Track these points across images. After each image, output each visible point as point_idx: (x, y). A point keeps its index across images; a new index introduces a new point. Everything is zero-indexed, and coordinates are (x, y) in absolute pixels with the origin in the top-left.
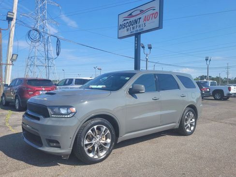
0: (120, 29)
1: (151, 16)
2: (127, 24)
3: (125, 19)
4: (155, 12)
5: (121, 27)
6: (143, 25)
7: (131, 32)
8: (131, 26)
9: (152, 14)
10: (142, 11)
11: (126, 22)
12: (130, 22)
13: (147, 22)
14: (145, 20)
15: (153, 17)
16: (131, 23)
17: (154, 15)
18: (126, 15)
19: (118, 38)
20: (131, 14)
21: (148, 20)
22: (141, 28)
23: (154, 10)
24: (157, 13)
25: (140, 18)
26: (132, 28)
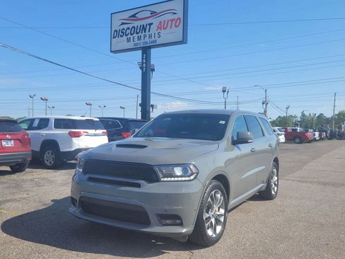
0: (114, 37)
1: (170, 23)
2: (128, 31)
3: (124, 22)
4: (175, 17)
5: (116, 34)
6: (157, 35)
7: (136, 44)
8: (135, 35)
9: (172, 20)
10: (154, 14)
11: (125, 27)
12: (134, 27)
13: (163, 32)
14: (159, 28)
15: (173, 25)
16: (135, 30)
17: (174, 22)
18: (126, 15)
19: (111, 52)
20: (134, 16)
21: (165, 29)
22: (153, 39)
23: (175, 13)
24: (179, 19)
25: (152, 24)
26: (136, 38)
